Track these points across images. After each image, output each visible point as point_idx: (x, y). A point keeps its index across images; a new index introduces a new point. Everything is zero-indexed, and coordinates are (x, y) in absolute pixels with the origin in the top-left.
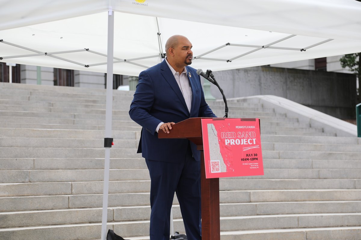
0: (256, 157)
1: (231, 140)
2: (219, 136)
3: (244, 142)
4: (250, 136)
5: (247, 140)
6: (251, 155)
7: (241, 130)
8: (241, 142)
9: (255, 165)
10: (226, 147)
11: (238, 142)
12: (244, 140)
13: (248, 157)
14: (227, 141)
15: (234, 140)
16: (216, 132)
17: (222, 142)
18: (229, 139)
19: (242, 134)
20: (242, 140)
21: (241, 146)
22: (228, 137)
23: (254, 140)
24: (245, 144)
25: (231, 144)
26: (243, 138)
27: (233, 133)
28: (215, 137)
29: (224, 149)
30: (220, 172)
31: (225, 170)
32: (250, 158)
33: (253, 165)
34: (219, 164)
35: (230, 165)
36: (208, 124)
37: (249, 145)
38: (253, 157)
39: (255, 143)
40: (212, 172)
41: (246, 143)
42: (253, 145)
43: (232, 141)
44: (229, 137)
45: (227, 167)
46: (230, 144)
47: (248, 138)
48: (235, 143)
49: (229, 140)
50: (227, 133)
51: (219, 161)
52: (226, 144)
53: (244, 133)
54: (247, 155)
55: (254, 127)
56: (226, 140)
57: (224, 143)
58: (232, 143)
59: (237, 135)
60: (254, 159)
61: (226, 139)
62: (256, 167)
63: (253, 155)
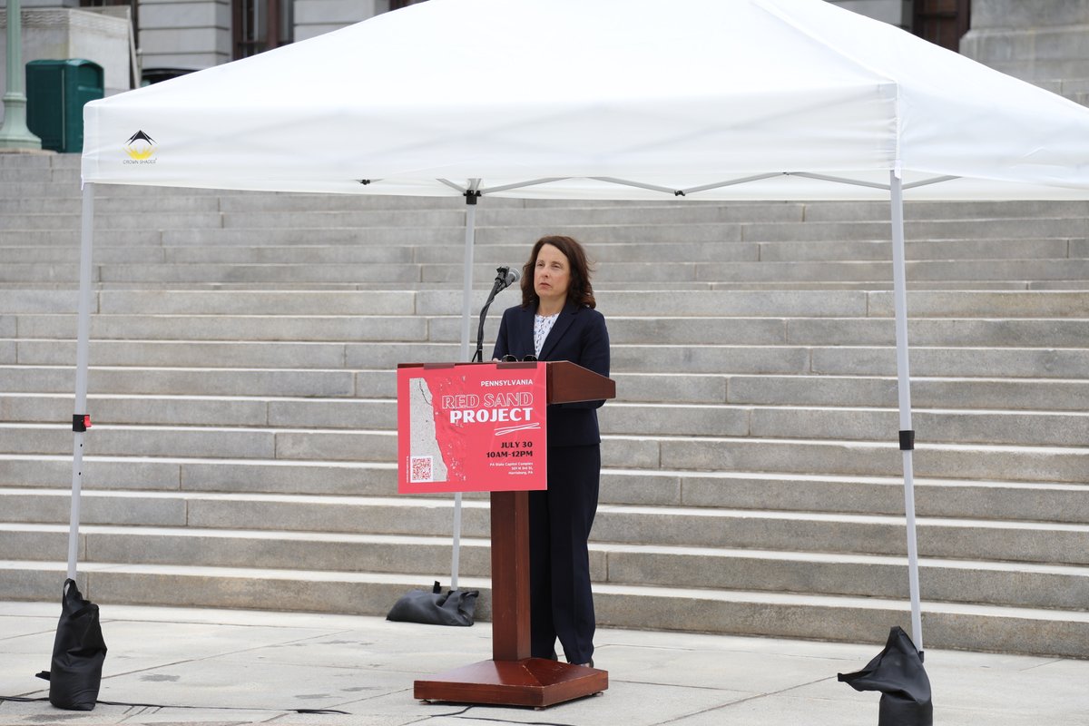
0: (527, 449)
1: (466, 412)
2: (436, 404)
3: (498, 415)
4: (516, 403)
5: (508, 412)
6: (514, 445)
7: (495, 390)
8: (491, 417)
9: (525, 466)
10: (452, 427)
11: (482, 416)
12: (501, 411)
13: (505, 450)
14: (456, 415)
15: (472, 413)
16: (429, 396)
17: (441, 417)
18: (462, 410)
19: (495, 399)
20: (495, 411)
21: (490, 426)
22: (458, 406)
23: (528, 411)
24: (501, 419)
25: (465, 421)
26: (499, 407)
27: (472, 396)
28: (426, 405)
29: (447, 433)
30: (430, 480)
31: (443, 478)
32: (510, 451)
33: (517, 466)
34: (432, 463)
35: (457, 466)
36: (411, 380)
37: (512, 423)
38: (521, 449)
39: (528, 417)
40: (412, 481)
41: (504, 417)
42: (523, 422)
43: (469, 414)
44: (462, 407)
45: (450, 472)
46: (461, 420)
47: (511, 407)
48: (475, 418)
49: (459, 413)
50: (458, 398)
51: (431, 457)
52: (452, 421)
53: (500, 396)
54: (504, 445)
55: (531, 382)
56: (452, 413)
57: (448, 418)
58: (468, 417)
59: (482, 401)
60: (522, 453)
61: (454, 410)
62: (527, 471)
63: (521, 445)
